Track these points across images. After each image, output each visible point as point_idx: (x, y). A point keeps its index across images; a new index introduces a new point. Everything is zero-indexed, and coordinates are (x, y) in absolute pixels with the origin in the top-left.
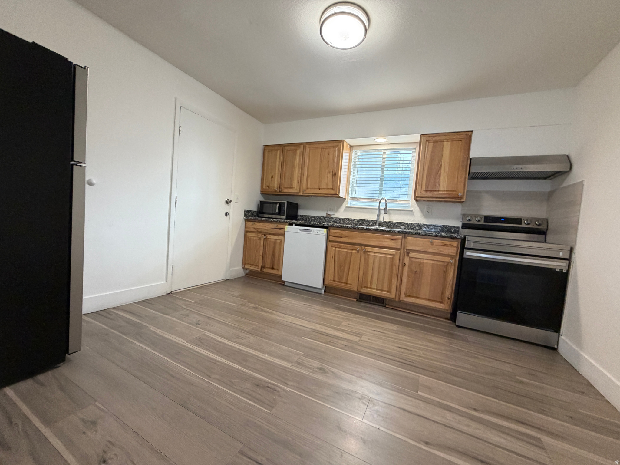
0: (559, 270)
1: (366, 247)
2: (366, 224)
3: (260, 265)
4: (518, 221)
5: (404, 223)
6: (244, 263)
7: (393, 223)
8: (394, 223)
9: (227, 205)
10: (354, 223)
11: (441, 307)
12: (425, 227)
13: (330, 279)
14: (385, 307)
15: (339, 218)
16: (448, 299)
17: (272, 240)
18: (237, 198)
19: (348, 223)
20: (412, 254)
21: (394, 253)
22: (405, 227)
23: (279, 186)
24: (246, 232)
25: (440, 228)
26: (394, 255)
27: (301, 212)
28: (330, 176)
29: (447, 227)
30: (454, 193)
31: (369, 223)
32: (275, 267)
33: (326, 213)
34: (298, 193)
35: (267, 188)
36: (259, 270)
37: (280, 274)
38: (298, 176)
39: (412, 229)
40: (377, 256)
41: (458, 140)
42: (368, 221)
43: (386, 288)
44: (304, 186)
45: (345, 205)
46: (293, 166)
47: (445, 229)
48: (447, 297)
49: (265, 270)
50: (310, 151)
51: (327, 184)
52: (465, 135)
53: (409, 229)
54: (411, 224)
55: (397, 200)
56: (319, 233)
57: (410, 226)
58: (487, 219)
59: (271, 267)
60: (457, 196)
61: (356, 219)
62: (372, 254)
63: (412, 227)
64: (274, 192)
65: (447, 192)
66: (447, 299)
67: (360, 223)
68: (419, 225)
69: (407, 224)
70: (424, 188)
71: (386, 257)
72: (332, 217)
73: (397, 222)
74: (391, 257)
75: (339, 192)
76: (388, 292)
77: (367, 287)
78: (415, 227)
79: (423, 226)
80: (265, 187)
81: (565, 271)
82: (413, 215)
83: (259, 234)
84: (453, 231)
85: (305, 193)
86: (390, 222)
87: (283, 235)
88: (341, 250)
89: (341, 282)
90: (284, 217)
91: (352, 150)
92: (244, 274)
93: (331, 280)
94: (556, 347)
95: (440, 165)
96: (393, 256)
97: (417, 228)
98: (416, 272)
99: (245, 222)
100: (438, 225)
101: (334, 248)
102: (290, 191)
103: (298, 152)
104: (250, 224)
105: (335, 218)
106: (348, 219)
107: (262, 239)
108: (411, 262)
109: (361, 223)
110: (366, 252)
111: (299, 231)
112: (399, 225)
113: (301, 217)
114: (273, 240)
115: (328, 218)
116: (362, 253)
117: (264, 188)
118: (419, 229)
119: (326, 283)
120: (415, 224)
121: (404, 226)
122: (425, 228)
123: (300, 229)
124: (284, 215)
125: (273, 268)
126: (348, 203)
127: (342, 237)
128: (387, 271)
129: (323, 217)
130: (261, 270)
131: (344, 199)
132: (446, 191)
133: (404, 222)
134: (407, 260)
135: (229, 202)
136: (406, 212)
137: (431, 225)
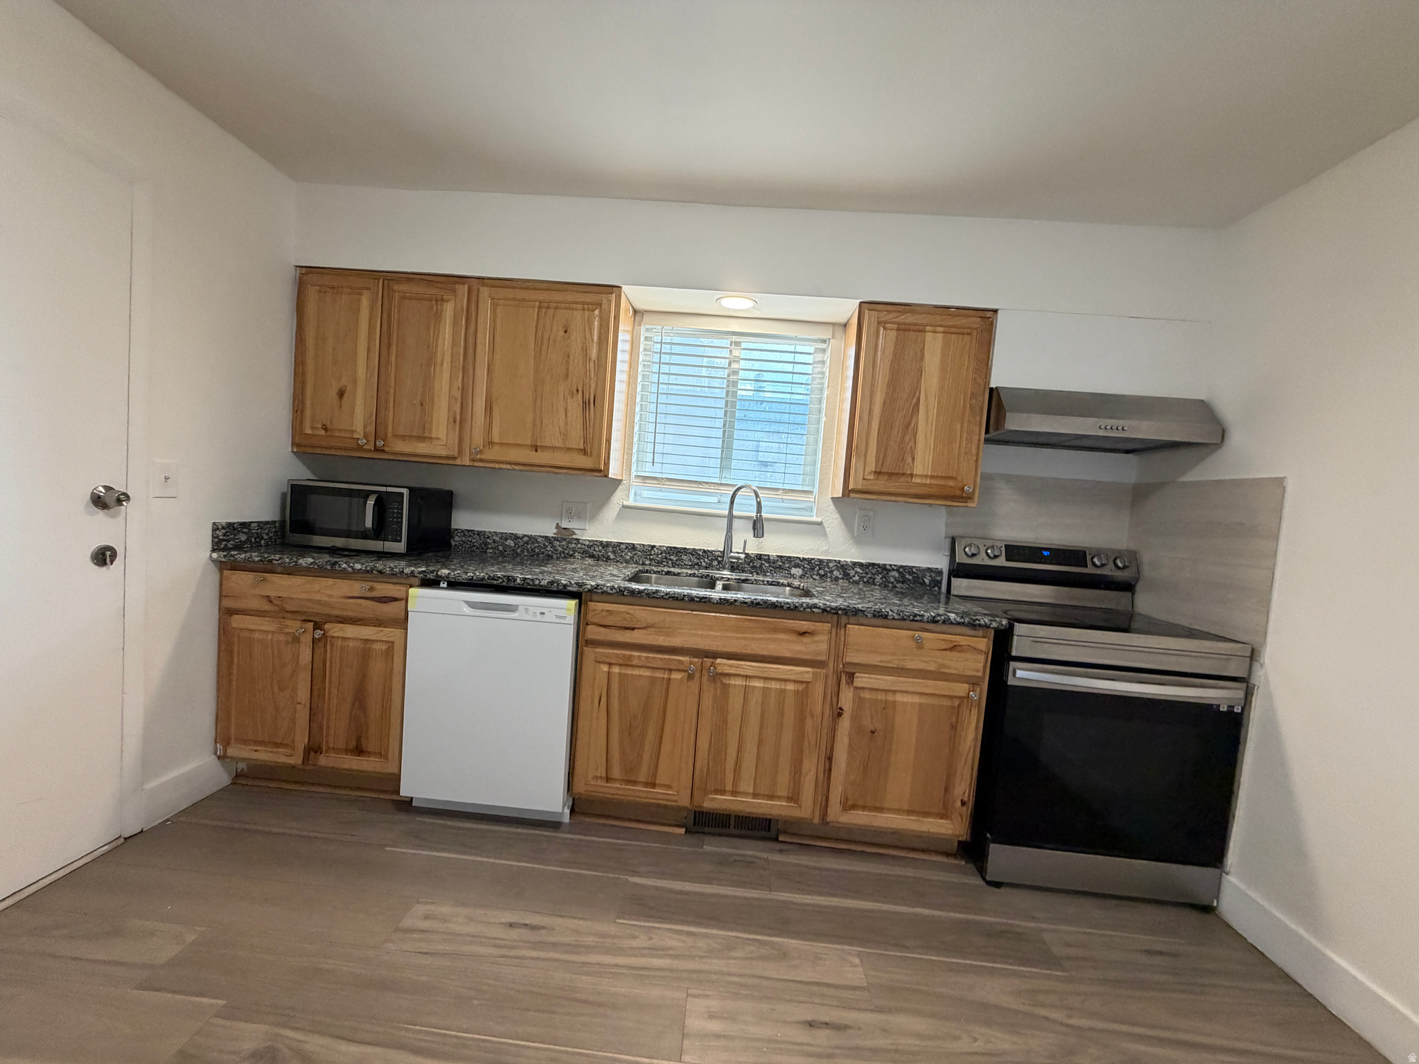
0: (1225, 710)
1: (719, 661)
2: (690, 563)
3: (301, 740)
4: (1076, 556)
5: (799, 558)
6: (223, 737)
7: (769, 559)
8: (771, 558)
9: (101, 515)
10: (651, 560)
11: (943, 831)
12: (859, 570)
13: (590, 777)
14: (776, 840)
15: (601, 542)
16: (963, 803)
17: (351, 644)
18: (167, 479)
19: (632, 558)
20: (862, 680)
21: (808, 677)
22: (803, 570)
23: (371, 428)
24: (226, 613)
25: (896, 574)
26: (808, 683)
27: (463, 520)
28: (575, 406)
29: (914, 570)
30: (951, 483)
31: (699, 559)
32: (371, 745)
33: (554, 526)
34: (455, 458)
35: (323, 432)
36: (296, 760)
37: (390, 768)
38: (451, 397)
39: (823, 575)
40: (754, 687)
41: (961, 330)
42: (694, 552)
43: (783, 788)
44: (477, 436)
45: (619, 498)
46: (430, 361)
47: (907, 577)
48: (960, 798)
49: (323, 761)
50: (494, 312)
51: (565, 435)
52: (980, 319)
53: (814, 577)
54: (821, 561)
55: (778, 489)
56: (549, 617)
57: (818, 568)
58: (1013, 551)
59: (353, 744)
60: (958, 493)
61: (657, 544)
62: (739, 682)
63: (822, 572)
64: (352, 449)
65: (934, 482)
66: (959, 804)
67: (672, 560)
68: (842, 566)
69: (810, 561)
70: (872, 466)
71: (785, 690)
72: (578, 540)
73: (781, 557)
74: (801, 687)
75: (607, 464)
76: (789, 799)
77: (723, 792)
78: (831, 572)
79: (853, 569)
80: (312, 428)
81: (1238, 710)
82: (825, 535)
83: (289, 622)
84: (927, 581)
85: (481, 460)
86: (760, 557)
87: (402, 622)
88: (630, 671)
89: (634, 783)
90: (400, 547)
91: (640, 325)
92: (225, 779)
93: (596, 778)
94: (1215, 904)
96: (804, 685)
97: (836, 573)
98: (873, 732)
99: (221, 570)
100: (891, 565)
101: (605, 668)
102: (422, 448)
103: (449, 309)
104: (242, 580)
105: (587, 543)
106: (632, 547)
107: (307, 639)
108: (859, 703)
109: (672, 557)
110: (717, 677)
111: (467, 610)
112: (787, 566)
113: (464, 535)
114: (357, 644)
115: (564, 543)
116: (705, 678)
117: (309, 431)
118: (840, 576)
119: (579, 788)
120: (830, 561)
121: (800, 567)
122: (856, 572)
123: (473, 605)
124: (400, 541)
125: (359, 751)
126: (631, 495)
127: (633, 629)
128: (788, 736)
129: (546, 537)
130: (306, 759)
131: (618, 482)
132: (932, 477)
133: (801, 556)
134: (847, 699)
135: (110, 500)
136: (806, 526)
137: (874, 564)
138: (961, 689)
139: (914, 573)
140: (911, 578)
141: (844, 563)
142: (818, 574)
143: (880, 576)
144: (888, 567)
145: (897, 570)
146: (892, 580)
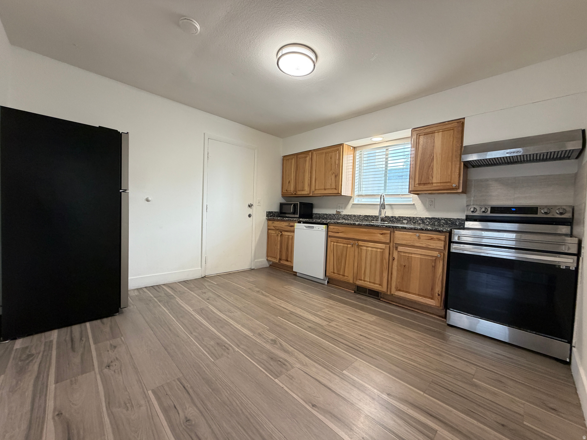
0: (564, 268)
1: (359, 242)
2: (371, 220)
3: (278, 257)
4: (533, 210)
5: (406, 217)
6: (268, 256)
7: (395, 218)
8: (396, 217)
9: (250, 208)
10: (360, 219)
11: (432, 304)
12: (428, 220)
13: (330, 272)
14: (380, 300)
15: (347, 215)
16: (439, 295)
17: (286, 236)
18: (259, 202)
19: (355, 219)
20: (400, 248)
21: (384, 247)
22: (407, 221)
23: (294, 189)
24: (268, 229)
25: (444, 221)
26: (384, 249)
27: (316, 211)
28: (333, 177)
29: (451, 220)
30: (449, 184)
31: (373, 218)
32: (289, 260)
33: (336, 211)
34: (309, 194)
35: (286, 192)
36: (277, 261)
37: (292, 265)
38: (308, 180)
39: (415, 223)
40: (369, 250)
41: (449, 129)
42: (372, 216)
43: (377, 281)
44: (313, 188)
45: (351, 202)
47: (449, 222)
48: (437, 293)
49: (282, 262)
50: (316, 157)
51: (331, 185)
52: (457, 123)
53: (411, 223)
54: (414, 218)
55: (400, 195)
56: (320, 229)
57: (412, 220)
58: (494, 209)
59: (286, 259)
60: (451, 187)
61: (361, 215)
62: (365, 248)
63: (414, 221)
64: (291, 195)
65: (442, 184)
66: (437, 295)
67: (365, 219)
68: (422, 219)
69: (410, 218)
70: (417, 182)
71: (377, 251)
72: (341, 214)
73: (400, 217)
74: (381, 250)
75: (341, 191)
76: (380, 285)
77: (361, 280)
78: (418, 221)
79: (426, 220)
80: (285, 191)
81: (573, 268)
82: (416, 208)
83: (277, 232)
84: (457, 224)
85: (314, 194)
86: (392, 217)
87: (294, 232)
88: (338, 244)
89: (340, 274)
90: (298, 216)
91: (356, 151)
92: (268, 266)
93: (331, 272)
94: (568, 360)
95: (432, 157)
96: (383, 250)
97: (419, 222)
98: (404, 266)
99: (268, 221)
100: (441, 218)
101: (333, 243)
102: (303, 193)
103: (308, 159)
104: (270, 222)
105: (343, 215)
106: (355, 216)
107: (279, 235)
108: (400, 256)
109: (366, 218)
110: (359, 246)
111: (305, 228)
112: (402, 219)
113: (316, 215)
114: (287, 236)
115: (337, 216)
116: (356, 246)
117: (284, 192)
118: (421, 223)
119: (327, 274)
120: (417, 217)
121: (406, 220)
122: (427, 221)
123: (306, 226)
124: (298, 215)
125: (287, 261)
126: (356, 201)
127: (339, 233)
128: (378, 265)
129: (333, 214)
130: (279, 262)
131: (349, 197)
132: (440, 183)
133: (406, 216)
134: (395, 254)
135: (250, 206)
136: (410, 206)
137: (434, 218)
138: (436, 254)
139: (452, 221)
140: (450, 222)
141: (422, 218)
142: (413, 222)
143: (437, 222)
144: (440, 219)
145: (444, 220)
146: (442, 223)
